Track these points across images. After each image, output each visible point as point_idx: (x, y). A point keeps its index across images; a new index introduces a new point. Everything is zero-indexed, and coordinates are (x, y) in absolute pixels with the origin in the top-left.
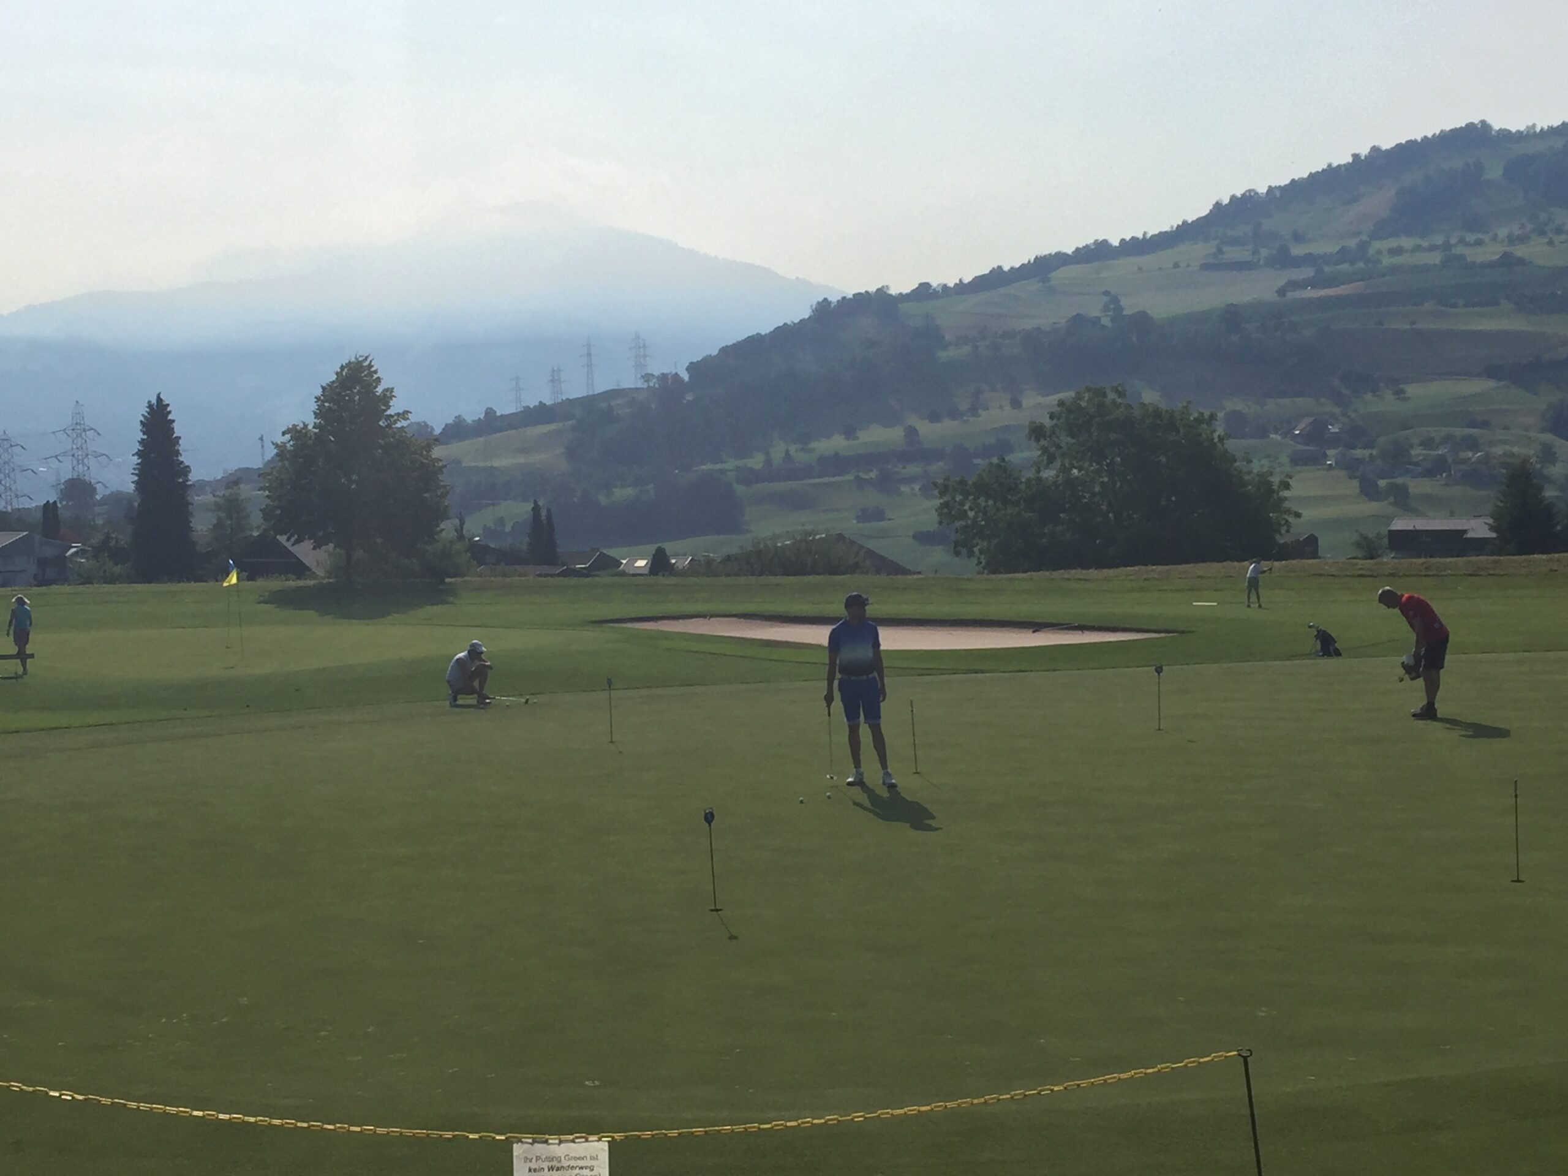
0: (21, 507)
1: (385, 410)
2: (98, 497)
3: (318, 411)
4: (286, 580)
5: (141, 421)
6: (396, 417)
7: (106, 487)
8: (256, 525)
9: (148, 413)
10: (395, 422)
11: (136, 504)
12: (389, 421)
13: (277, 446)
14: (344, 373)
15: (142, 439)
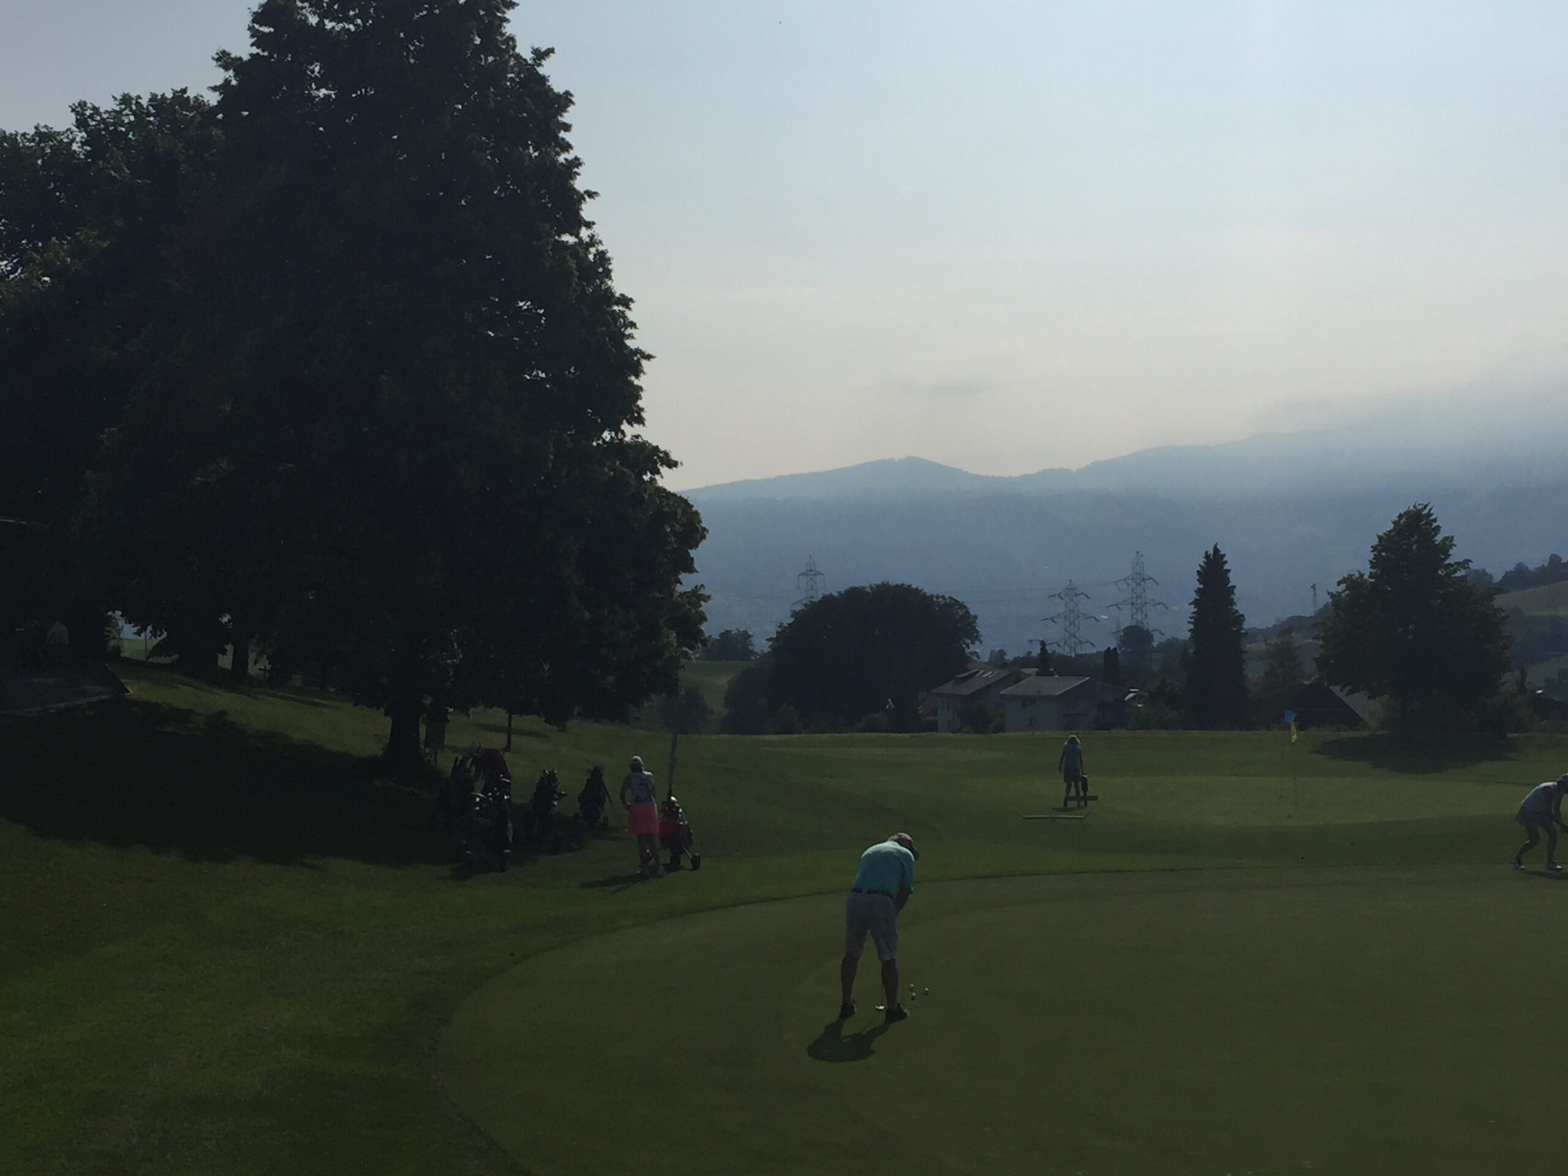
0: (1083, 652)
1: (1445, 559)
2: (1155, 644)
3: (1374, 561)
4: (1339, 730)
5: (1198, 572)
6: (1455, 566)
7: (1163, 634)
8: (1310, 673)
9: (1205, 563)
10: (1455, 571)
11: (1191, 651)
12: (1448, 571)
13: (1332, 595)
14: (1402, 522)
15: (1199, 589)
